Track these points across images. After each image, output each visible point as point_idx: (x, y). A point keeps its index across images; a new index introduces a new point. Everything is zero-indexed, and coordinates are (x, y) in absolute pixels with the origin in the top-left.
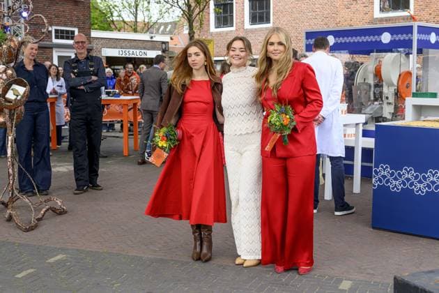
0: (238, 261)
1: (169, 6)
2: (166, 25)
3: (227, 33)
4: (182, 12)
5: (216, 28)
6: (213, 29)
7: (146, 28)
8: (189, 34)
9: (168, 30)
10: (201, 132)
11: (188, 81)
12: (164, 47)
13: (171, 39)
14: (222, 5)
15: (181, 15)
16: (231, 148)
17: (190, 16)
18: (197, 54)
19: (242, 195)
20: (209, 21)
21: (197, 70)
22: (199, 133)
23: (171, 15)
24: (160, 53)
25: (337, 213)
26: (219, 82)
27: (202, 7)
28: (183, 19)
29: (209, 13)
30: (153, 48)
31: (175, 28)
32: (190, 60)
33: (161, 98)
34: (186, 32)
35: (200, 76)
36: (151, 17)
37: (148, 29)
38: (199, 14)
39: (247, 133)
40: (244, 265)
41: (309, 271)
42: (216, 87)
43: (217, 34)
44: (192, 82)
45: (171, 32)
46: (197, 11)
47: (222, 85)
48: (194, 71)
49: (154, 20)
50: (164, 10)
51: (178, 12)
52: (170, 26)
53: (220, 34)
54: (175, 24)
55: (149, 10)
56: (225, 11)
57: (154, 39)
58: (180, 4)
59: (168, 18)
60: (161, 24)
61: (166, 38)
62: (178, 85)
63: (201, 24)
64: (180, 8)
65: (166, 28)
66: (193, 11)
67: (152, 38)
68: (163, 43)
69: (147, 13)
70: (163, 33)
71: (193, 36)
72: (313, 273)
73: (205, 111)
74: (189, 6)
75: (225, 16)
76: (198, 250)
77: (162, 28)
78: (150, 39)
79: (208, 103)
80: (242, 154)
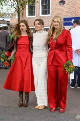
0: (37, 107)
1: (10, 7)
2: (9, 14)
3: (33, 18)
4: (15, 10)
5: (29, 16)
6: (27, 16)
7: (1, 15)
8: (18, 18)
9: (10, 16)
10: (25, 56)
11: (19, 36)
12: (8, 23)
13: (11, 20)
14: (31, 7)
15: (15, 11)
16: (35, 63)
17: (19, 11)
18: (23, 26)
19: (39, 81)
20: (26, 13)
21: (23, 32)
22: (24, 57)
23: (11, 11)
24: (6, 25)
25: (78, 88)
26: (32, 36)
27: (23, 7)
28: (15, 12)
29: (26, 10)
30: (4, 24)
31: (13, 16)
32: (20, 28)
33: (7, 43)
34: (17, 17)
35: (24, 34)
36: (3, 11)
37: (2, 16)
38: (22, 10)
39: (42, 57)
40: (39, 109)
41: (64, 111)
42: (31, 39)
43: (29, 18)
44: (21, 37)
45: (11, 17)
46: (21, 9)
47: (33, 37)
48: (22, 32)
49: (4, 12)
50: (8, 8)
51: (14, 9)
52: (11, 15)
53: (30, 18)
54: (12, 14)
55: (2, 8)
56: (32, 9)
57: (4, 20)
58: (15, 6)
59: (10, 12)
60: (7, 14)
61: (9, 20)
62: (15, 38)
63: (23, 14)
64: (15, 8)
65: (9, 15)
66: (20, 9)
67: (3, 19)
68: (8, 21)
69: (2, 9)
70: (8, 17)
71: (20, 19)
72: (65, 112)
73: (26, 48)
74: (18, 7)
75: (32, 11)
76: (21, 102)
77: (8, 15)
78: (3, 20)
79: (28, 45)
80: (39, 65)
